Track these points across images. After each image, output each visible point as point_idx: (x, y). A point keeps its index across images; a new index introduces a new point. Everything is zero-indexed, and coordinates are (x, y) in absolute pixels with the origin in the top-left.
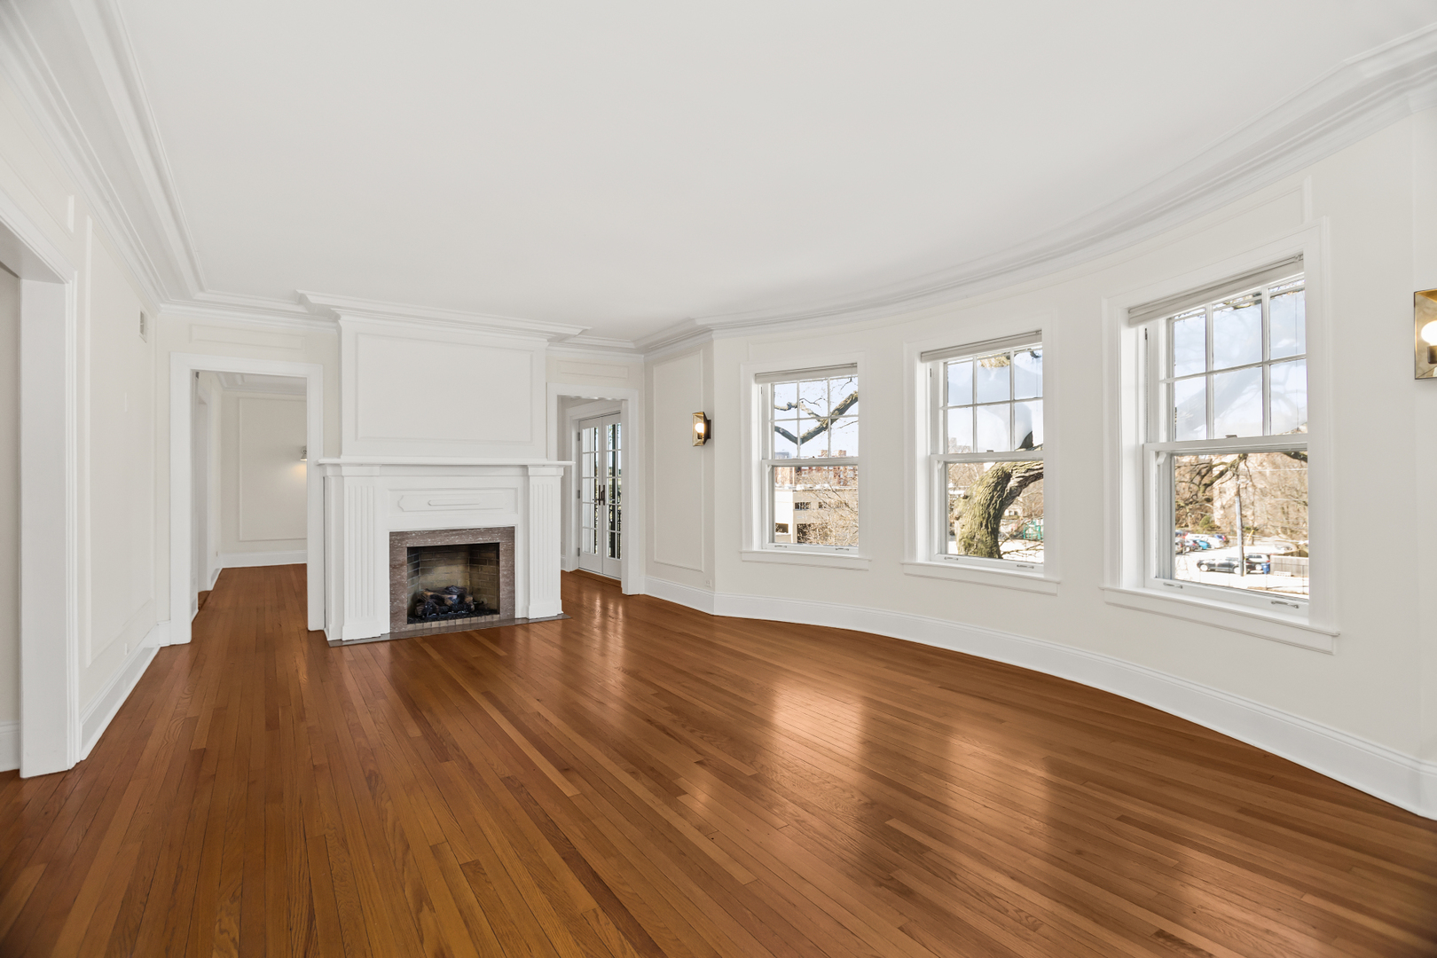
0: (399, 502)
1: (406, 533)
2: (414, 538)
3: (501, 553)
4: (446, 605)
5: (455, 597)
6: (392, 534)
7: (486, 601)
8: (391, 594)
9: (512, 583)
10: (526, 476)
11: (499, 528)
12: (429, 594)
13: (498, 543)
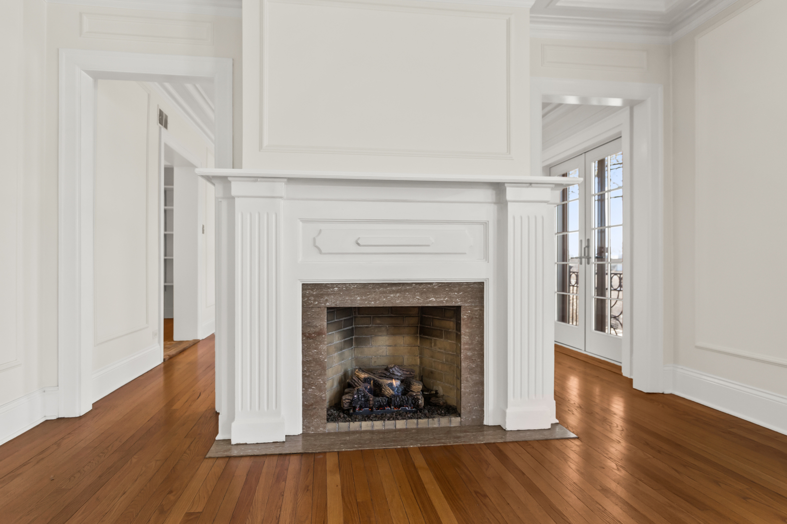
0: (314, 239)
1: (326, 286)
2: (334, 294)
3: (462, 322)
4: (383, 395)
5: (396, 383)
6: (305, 287)
7: (441, 392)
8: (304, 376)
9: (480, 370)
10: (501, 202)
11: (459, 284)
12: (363, 376)
13: (459, 307)
